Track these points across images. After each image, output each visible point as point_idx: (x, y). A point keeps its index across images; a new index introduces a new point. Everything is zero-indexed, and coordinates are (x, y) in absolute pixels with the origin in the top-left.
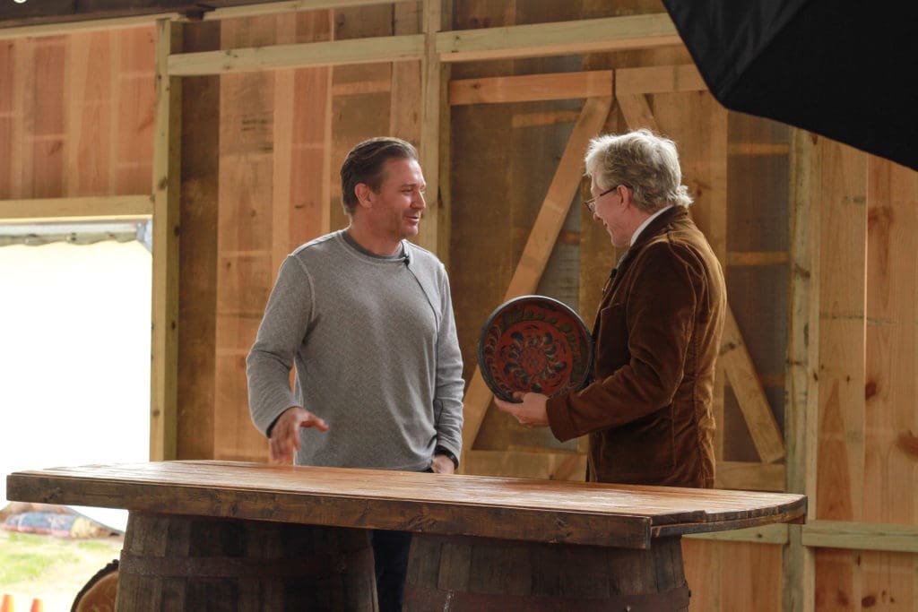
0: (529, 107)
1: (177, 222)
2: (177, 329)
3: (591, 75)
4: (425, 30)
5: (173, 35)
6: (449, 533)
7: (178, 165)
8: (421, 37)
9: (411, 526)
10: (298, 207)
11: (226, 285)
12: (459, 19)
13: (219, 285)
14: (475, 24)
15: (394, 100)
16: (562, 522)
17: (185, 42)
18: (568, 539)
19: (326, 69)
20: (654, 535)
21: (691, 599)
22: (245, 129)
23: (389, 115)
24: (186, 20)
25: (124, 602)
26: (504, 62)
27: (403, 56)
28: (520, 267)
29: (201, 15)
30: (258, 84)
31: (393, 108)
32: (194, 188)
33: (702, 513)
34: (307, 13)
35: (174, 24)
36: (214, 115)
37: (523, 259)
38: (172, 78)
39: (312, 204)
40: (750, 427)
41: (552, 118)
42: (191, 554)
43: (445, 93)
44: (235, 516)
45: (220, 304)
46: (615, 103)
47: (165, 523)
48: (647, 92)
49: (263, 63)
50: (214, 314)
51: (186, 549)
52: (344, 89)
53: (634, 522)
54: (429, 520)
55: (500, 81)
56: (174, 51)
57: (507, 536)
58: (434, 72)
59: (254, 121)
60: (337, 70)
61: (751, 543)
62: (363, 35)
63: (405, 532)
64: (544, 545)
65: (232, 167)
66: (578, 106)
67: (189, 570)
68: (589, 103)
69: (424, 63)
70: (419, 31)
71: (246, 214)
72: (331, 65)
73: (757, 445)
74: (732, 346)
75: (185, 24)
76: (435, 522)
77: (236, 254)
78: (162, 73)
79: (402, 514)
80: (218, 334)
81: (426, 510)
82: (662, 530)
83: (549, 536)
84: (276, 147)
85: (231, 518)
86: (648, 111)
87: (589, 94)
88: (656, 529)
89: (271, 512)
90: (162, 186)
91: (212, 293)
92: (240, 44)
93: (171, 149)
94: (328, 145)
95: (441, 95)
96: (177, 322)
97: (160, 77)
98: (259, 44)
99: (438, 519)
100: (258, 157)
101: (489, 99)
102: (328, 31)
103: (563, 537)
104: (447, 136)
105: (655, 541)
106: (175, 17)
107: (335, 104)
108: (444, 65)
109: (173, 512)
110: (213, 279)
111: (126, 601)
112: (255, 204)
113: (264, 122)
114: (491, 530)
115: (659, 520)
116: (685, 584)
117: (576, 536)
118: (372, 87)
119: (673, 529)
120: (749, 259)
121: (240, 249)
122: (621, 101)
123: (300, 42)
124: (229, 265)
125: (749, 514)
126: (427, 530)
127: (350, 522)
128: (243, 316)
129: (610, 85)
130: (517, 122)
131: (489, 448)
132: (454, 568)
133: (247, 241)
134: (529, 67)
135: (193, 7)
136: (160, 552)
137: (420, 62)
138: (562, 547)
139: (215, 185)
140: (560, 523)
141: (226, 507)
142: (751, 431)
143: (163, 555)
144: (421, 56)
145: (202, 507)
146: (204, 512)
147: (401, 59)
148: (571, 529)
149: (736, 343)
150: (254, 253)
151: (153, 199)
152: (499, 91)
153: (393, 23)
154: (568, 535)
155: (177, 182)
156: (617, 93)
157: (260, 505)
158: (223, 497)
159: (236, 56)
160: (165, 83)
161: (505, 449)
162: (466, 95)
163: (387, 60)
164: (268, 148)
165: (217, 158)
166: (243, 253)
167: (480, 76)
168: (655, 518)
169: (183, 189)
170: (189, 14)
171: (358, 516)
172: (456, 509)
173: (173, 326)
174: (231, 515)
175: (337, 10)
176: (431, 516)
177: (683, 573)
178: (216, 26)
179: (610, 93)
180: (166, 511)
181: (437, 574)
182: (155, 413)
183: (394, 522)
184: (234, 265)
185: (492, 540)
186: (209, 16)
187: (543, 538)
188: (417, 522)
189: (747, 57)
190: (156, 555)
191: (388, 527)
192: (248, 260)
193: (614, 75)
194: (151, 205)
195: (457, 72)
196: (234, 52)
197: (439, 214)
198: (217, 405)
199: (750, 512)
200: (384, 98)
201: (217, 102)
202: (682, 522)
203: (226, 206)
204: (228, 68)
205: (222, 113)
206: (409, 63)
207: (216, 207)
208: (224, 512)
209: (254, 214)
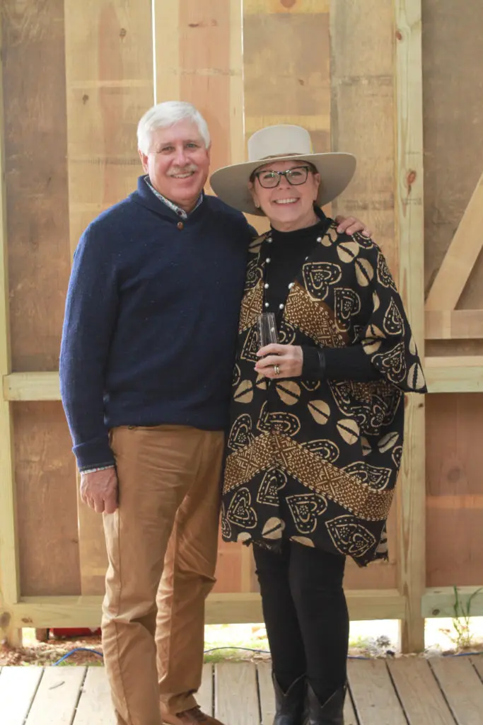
10: (192, 26)
13: (71, 123)
39: (215, 23)
45: (71, 147)
50: (63, 162)
71: (110, 34)
77: (94, 84)
80: (71, 185)
91: (60, 135)
110: (61, 116)
112: (123, 20)
121: (102, 78)
124: (86, 98)
128: (110, 162)
133: (114, 68)
150: (125, 83)
166: (108, 83)
184: (94, 98)
192: (116, 91)
203: (77, 24)
207: (62, 24)
209: (123, 33)
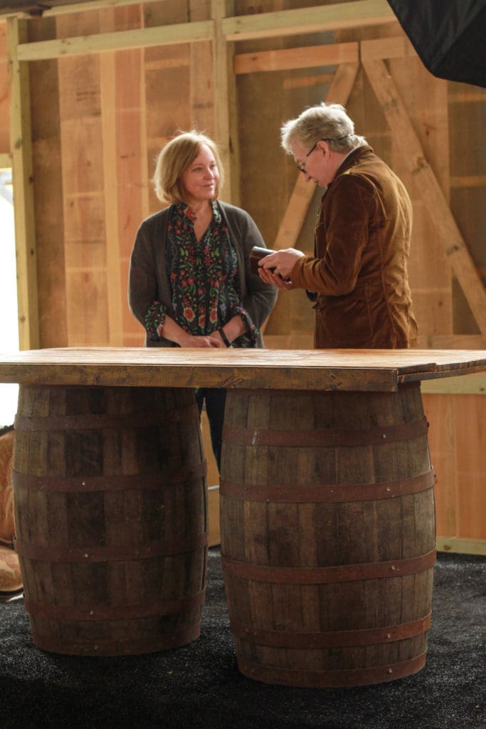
0: (295, 73)
1: (31, 173)
2: (35, 255)
3: (342, 46)
4: (213, 17)
5: (20, 29)
6: (254, 388)
7: (29, 130)
8: (211, 23)
9: (227, 383)
10: (123, 157)
11: (71, 220)
12: (239, 8)
13: (66, 220)
14: (251, 11)
15: (192, 73)
16: (334, 376)
17: (30, 35)
18: (339, 388)
19: (138, 51)
20: (400, 381)
21: (429, 428)
22: (80, 100)
23: (188, 83)
24: (29, 17)
25: (19, 451)
26: (276, 39)
27: (198, 38)
28: (294, 196)
29: (40, 13)
30: (87, 66)
31: (192, 78)
32: (43, 146)
33: (434, 365)
34: (122, 8)
35: (20, 21)
36: (54, 89)
37: (296, 189)
38: (21, 63)
39: (133, 155)
40: (472, 308)
41: (313, 80)
42: (67, 414)
43: (231, 64)
44: (99, 384)
45: (66, 234)
46: (361, 68)
47: (47, 392)
48: (385, 57)
49: (90, 48)
50: (62, 242)
51: (63, 410)
52: (152, 66)
53: (385, 372)
54: (239, 380)
55: (273, 54)
56: (21, 42)
57: (295, 388)
58: (222, 49)
59: (86, 93)
60: (147, 50)
61: (476, 396)
62: (166, 23)
63: (222, 389)
64: (322, 393)
65: (70, 128)
66: (333, 70)
67: (67, 425)
68: (341, 68)
69: (214, 43)
70: (209, 17)
71: (83, 166)
72: (142, 47)
73: (478, 322)
74: (456, 248)
75: (29, 22)
76: (243, 380)
77: (76, 195)
78: (13, 59)
79: (220, 376)
80: (67, 257)
81: (236, 371)
82: (405, 378)
83: (325, 385)
84: (103, 111)
85: (95, 386)
86: (386, 72)
87: (340, 61)
88: (402, 378)
89: (124, 380)
90: (17, 146)
91: (60, 226)
92: (73, 33)
93: (23, 117)
94: (143, 109)
95: (228, 67)
96: (35, 250)
97: (11, 62)
98: (86, 33)
99: (245, 378)
100: (90, 120)
101: (265, 68)
102: (139, 20)
103: (335, 386)
104: (234, 99)
105: (402, 386)
106: (21, 15)
107: (148, 77)
108: (229, 43)
109: (54, 383)
110: (61, 215)
111: (22, 450)
112: (89, 156)
113: (93, 93)
114: (284, 384)
115: (402, 371)
116: (425, 418)
117: (345, 385)
118: (175, 63)
119: (414, 377)
120: (468, 181)
121: (80, 191)
122: (365, 66)
123: (118, 30)
124: (72, 204)
125: (468, 364)
126: (238, 387)
127: (182, 384)
128: (85, 242)
129: (357, 54)
130: (288, 84)
131: (276, 333)
132: (258, 413)
133: (85, 185)
134: (294, 42)
135: (35, 7)
136: (45, 412)
137: (211, 42)
138: (335, 394)
139: (58, 143)
140: (332, 376)
141: (92, 378)
142: (473, 311)
143: (47, 415)
144: (211, 38)
145: (74, 379)
146: (76, 383)
147: (197, 40)
148: (341, 380)
149: (458, 245)
150: (91, 194)
151: (11, 156)
152: (272, 62)
153: (189, 13)
154: (339, 385)
155: (28, 142)
156: (363, 60)
157: (116, 375)
158: (89, 371)
159: (69, 44)
160: (16, 67)
161: (289, 333)
162: (246, 66)
163: (185, 41)
164: (97, 113)
165: (59, 122)
166: (83, 195)
167: (257, 50)
168: (400, 369)
169: (34, 147)
170: (32, 13)
171: (188, 379)
172: (258, 370)
173: (32, 252)
174: (95, 384)
175: (145, 4)
176: (241, 376)
177: (422, 410)
178: (52, 20)
179: (355, 59)
180: (47, 383)
181: (247, 419)
182: (22, 319)
183: (214, 382)
184: (76, 205)
185: (285, 391)
186: (47, 14)
187: (321, 387)
188: (230, 381)
189: (449, 42)
190: (42, 416)
191: (210, 385)
192: (86, 199)
193: (360, 46)
194: (9, 161)
195: (240, 48)
196: (68, 40)
197: (231, 158)
198: (69, 312)
199: (468, 363)
200: (184, 71)
201: (56, 80)
202: (420, 372)
203: (67, 160)
204: (64, 53)
205: (61, 88)
206: (203, 44)
207: (60, 161)
208: (90, 381)
209: (89, 164)
